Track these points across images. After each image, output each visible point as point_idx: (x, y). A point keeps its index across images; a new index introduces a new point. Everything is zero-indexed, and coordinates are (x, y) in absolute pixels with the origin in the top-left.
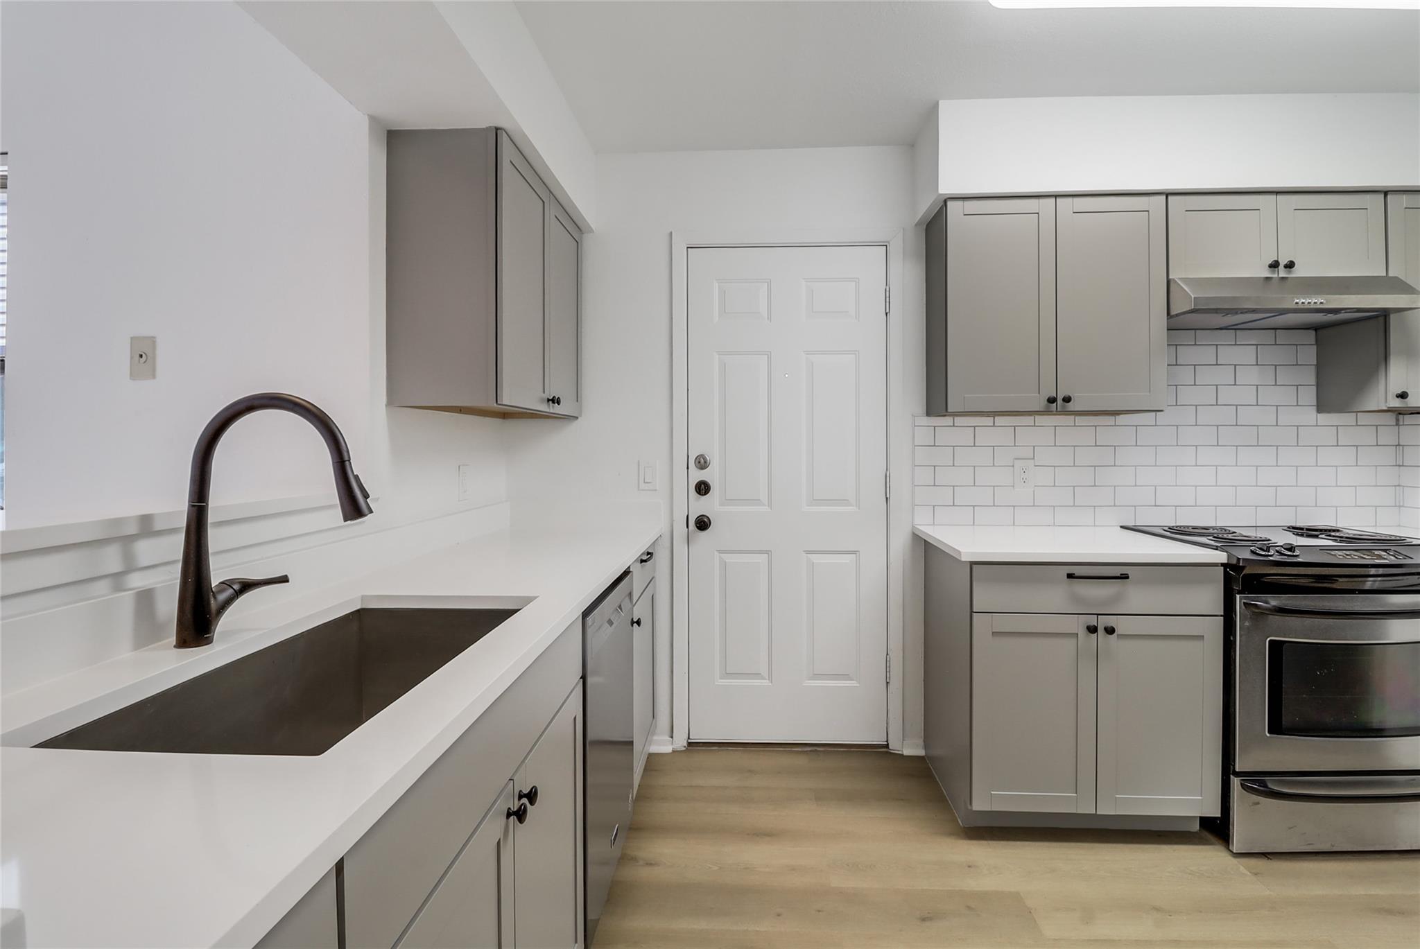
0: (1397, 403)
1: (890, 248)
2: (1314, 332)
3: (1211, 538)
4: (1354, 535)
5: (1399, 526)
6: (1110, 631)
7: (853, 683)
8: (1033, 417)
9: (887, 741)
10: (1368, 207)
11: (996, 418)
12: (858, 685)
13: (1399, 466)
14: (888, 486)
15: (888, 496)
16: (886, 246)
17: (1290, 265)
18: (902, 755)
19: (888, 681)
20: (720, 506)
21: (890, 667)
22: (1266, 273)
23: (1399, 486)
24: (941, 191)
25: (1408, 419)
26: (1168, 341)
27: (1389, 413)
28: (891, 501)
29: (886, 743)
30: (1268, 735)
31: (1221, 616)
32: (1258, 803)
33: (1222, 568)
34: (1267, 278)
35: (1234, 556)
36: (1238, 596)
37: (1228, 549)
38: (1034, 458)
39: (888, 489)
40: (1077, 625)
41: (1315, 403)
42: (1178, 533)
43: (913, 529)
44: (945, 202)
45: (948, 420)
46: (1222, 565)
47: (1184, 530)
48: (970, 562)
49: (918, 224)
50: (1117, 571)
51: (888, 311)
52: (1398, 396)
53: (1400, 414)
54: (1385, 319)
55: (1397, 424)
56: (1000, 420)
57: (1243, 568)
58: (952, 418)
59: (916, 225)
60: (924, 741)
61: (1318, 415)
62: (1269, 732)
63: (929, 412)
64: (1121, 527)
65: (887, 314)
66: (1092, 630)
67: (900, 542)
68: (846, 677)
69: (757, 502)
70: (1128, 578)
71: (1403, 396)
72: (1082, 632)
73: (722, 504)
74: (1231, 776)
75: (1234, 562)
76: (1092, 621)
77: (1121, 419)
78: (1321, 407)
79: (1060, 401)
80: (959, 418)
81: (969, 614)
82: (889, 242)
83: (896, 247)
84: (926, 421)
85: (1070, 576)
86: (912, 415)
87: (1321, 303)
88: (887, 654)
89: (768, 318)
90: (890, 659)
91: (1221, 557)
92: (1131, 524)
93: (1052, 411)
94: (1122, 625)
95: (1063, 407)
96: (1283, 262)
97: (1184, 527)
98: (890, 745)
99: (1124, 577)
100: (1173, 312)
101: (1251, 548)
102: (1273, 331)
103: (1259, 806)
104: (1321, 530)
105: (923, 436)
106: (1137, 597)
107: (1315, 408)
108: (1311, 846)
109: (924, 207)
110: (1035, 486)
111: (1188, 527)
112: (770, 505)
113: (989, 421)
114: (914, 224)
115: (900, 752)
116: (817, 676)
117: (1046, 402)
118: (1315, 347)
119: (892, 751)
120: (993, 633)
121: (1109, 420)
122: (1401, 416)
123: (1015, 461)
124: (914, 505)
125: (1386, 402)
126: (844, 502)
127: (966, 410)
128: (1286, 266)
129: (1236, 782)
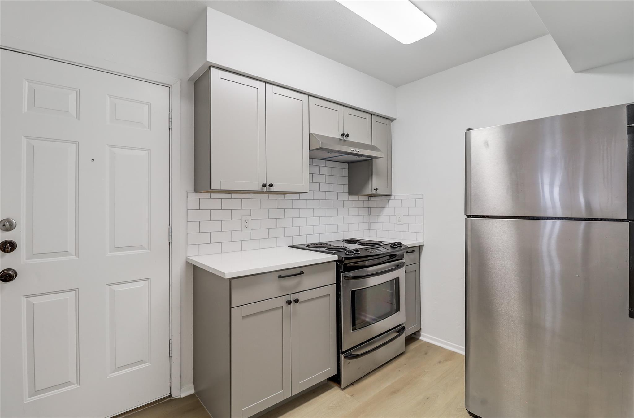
0: (374, 192)
1: (174, 89)
2: (347, 164)
3: (326, 248)
4: (367, 242)
5: (369, 236)
6: (297, 301)
7: (147, 364)
8: (250, 194)
9: (170, 393)
10: (367, 118)
11: (233, 194)
12: (150, 365)
13: (369, 215)
14: (170, 234)
15: (170, 241)
16: (170, 87)
17: (347, 136)
18: (181, 398)
19: (170, 356)
20: (26, 259)
21: (172, 347)
22: (340, 137)
23: (369, 222)
24: (208, 60)
25: (372, 198)
26: (309, 163)
27: (367, 196)
28: (173, 244)
29: (170, 394)
30: (352, 332)
31: (335, 284)
32: (349, 363)
33: (335, 262)
34: (340, 139)
35: (341, 256)
36: (342, 274)
37: (338, 253)
38: (251, 215)
39: (170, 237)
40: (281, 302)
41: (348, 192)
42: (312, 247)
43: (186, 259)
44: (210, 68)
45: (207, 195)
46: (335, 261)
47: (313, 245)
48: (229, 278)
49: (190, 80)
50: (298, 271)
51: (170, 127)
52: (375, 189)
53: (369, 196)
54: (371, 161)
55: (369, 200)
56: (235, 196)
57: (343, 261)
58: (209, 194)
59: (188, 80)
60: (194, 384)
61: (349, 196)
62: (352, 331)
63: (196, 190)
64: (289, 246)
65: (170, 129)
66: (289, 303)
67: (178, 268)
68: (141, 362)
69: (66, 253)
70: (303, 273)
71: (376, 189)
72: (284, 304)
73: (28, 258)
74: (341, 354)
75: (341, 259)
76: (288, 298)
77: (287, 196)
78: (350, 193)
79: (267, 186)
80: (213, 194)
81: (229, 309)
82: (171, 86)
83: (177, 89)
84: (194, 195)
85: (280, 277)
86: (186, 191)
87: (359, 152)
88: (170, 339)
89: (76, 118)
90: (172, 341)
91: (335, 257)
92: (291, 245)
93: (264, 191)
94: (301, 297)
95: (269, 189)
96: (345, 134)
97: (312, 244)
98: (172, 395)
99: (302, 273)
100: (311, 149)
101: (345, 252)
102: (336, 162)
103: (350, 363)
104: (356, 241)
105: (193, 204)
106: (307, 282)
107: (348, 193)
108: (365, 373)
109: (195, 68)
110: (252, 229)
111: (314, 244)
112: (77, 254)
113: (229, 196)
114: (187, 79)
115: (179, 397)
116: (117, 369)
117: (261, 186)
118: (348, 170)
119: (174, 398)
120: (243, 317)
121: (282, 196)
122: (369, 197)
123: (242, 217)
124: (187, 245)
125: (371, 191)
126: (140, 247)
127: (221, 189)
128: (346, 136)
129: (342, 356)
